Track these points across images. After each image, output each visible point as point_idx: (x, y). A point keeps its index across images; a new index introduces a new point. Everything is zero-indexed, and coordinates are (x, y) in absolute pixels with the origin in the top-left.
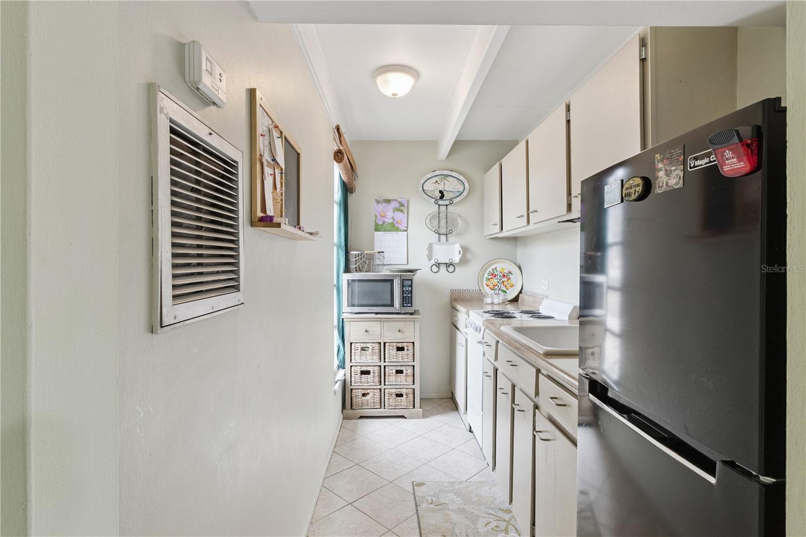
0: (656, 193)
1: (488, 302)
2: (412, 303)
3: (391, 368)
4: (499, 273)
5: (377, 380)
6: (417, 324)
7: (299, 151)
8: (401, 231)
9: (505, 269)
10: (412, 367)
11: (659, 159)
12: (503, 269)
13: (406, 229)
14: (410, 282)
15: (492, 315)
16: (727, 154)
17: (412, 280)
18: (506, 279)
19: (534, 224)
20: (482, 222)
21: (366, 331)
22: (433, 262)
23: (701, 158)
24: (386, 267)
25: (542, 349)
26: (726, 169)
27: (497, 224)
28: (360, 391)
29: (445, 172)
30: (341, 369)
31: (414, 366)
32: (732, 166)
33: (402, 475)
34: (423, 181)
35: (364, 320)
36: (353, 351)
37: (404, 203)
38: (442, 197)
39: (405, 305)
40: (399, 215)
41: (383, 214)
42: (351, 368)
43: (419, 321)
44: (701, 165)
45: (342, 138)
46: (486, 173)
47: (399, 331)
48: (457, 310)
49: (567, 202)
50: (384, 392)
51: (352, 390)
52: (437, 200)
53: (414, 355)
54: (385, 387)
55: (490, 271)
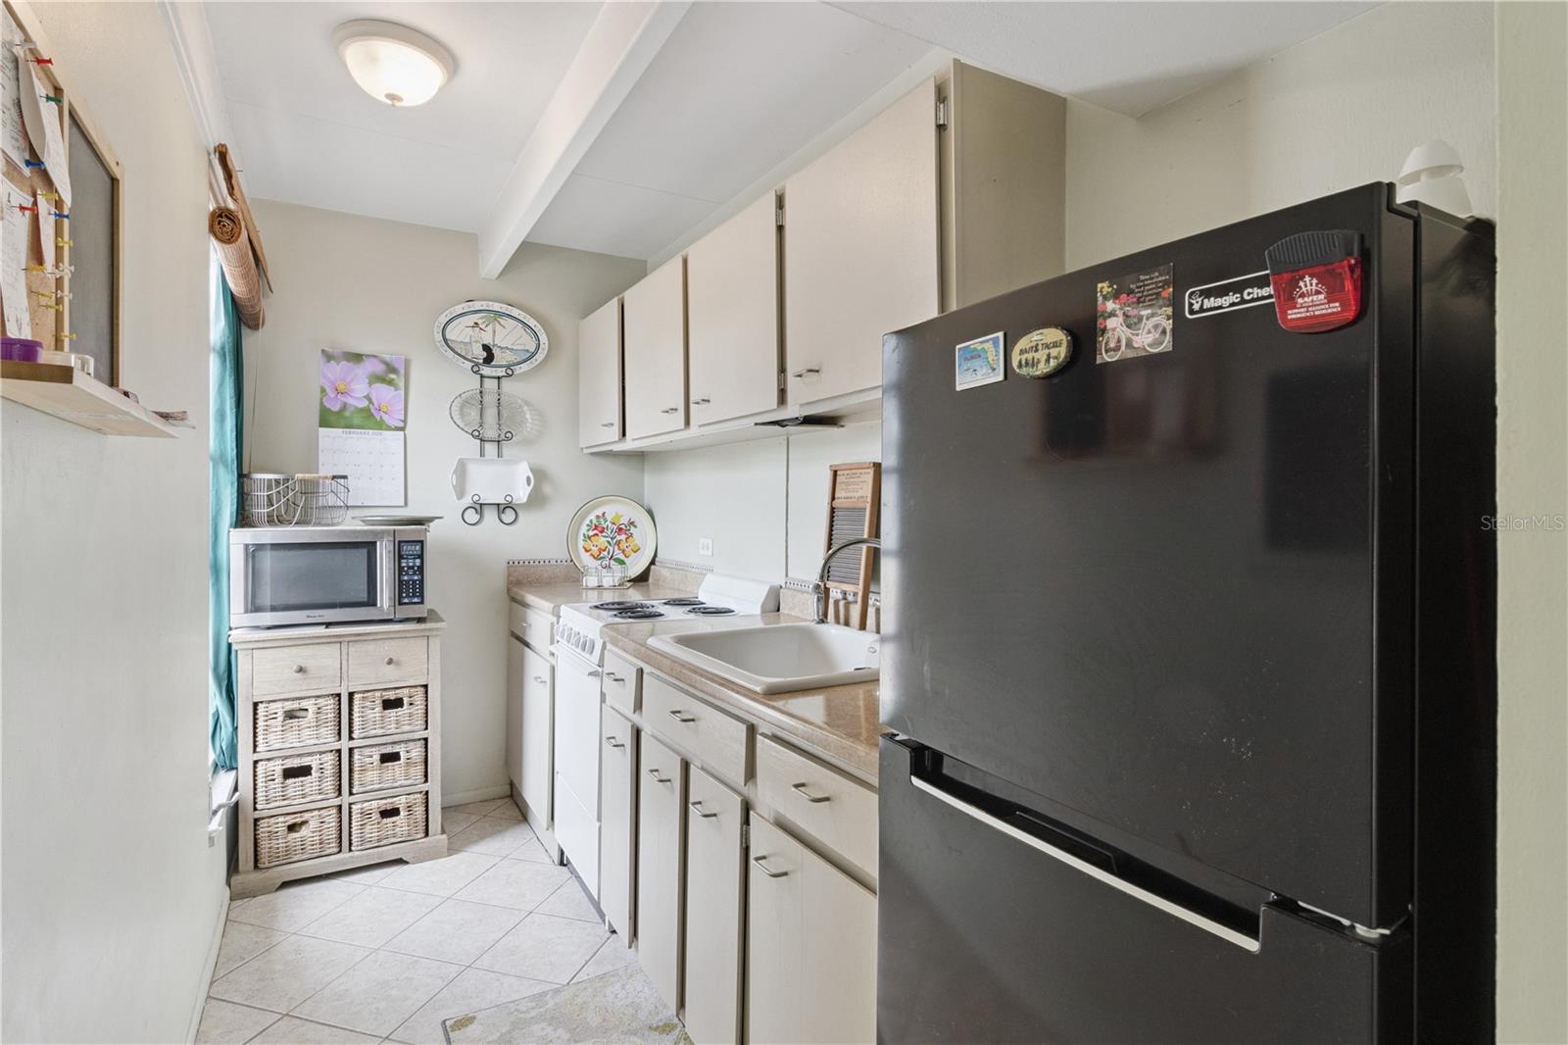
0: (1098, 362)
1: (590, 585)
2: (422, 596)
3: (367, 751)
4: (610, 525)
5: (329, 785)
6: (435, 644)
7: (117, 172)
8: (389, 428)
9: (622, 516)
10: (423, 742)
11: (1108, 293)
12: (618, 516)
13: (402, 425)
14: (418, 548)
15: (615, 613)
16: (1306, 286)
17: (422, 542)
18: (623, 537)
19: (700, 426)
20: (574, 416)
21: (301, 670)
22: (467, 501)
23: (1222, 292)
24: (351, 513)
25: (758, 683)
26: (1294, 316)
27: (612, 424)
28: (281, 819)
29: (496, 307)
30: (222, 773)
31: (426, 740)
32: (1310, 309)
33: (414, 1010)
34: (443, 319)
35: (295, 643)
36: (261, 723)
37: (396, 365)
38: (489, 359)
39: (406, 600)
40: (381, 392)
41: (342, 388)
42: (255, 767)
43: (437, 635)
44: (1220, 307)
45: (234, 181)
46: (584, 318)
47: (390, 662)
48: (525, 605)
49: (779, 385)
50: (350, 812)
51: (256, 820)
52: (477, 364)
53: (427, 713)
54: (352, 799)
55: (591, 521)
